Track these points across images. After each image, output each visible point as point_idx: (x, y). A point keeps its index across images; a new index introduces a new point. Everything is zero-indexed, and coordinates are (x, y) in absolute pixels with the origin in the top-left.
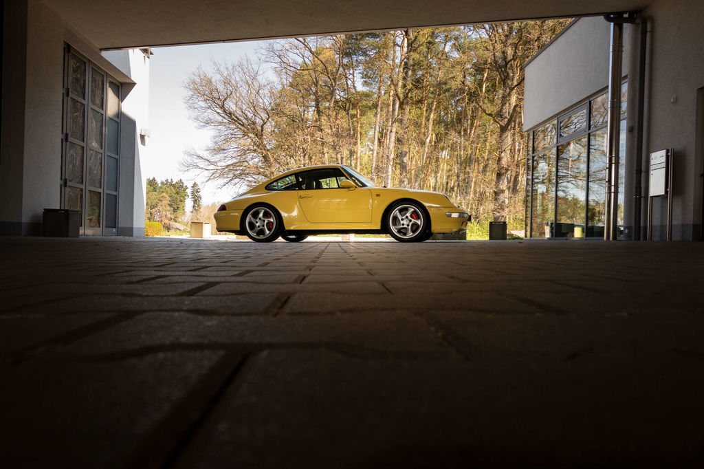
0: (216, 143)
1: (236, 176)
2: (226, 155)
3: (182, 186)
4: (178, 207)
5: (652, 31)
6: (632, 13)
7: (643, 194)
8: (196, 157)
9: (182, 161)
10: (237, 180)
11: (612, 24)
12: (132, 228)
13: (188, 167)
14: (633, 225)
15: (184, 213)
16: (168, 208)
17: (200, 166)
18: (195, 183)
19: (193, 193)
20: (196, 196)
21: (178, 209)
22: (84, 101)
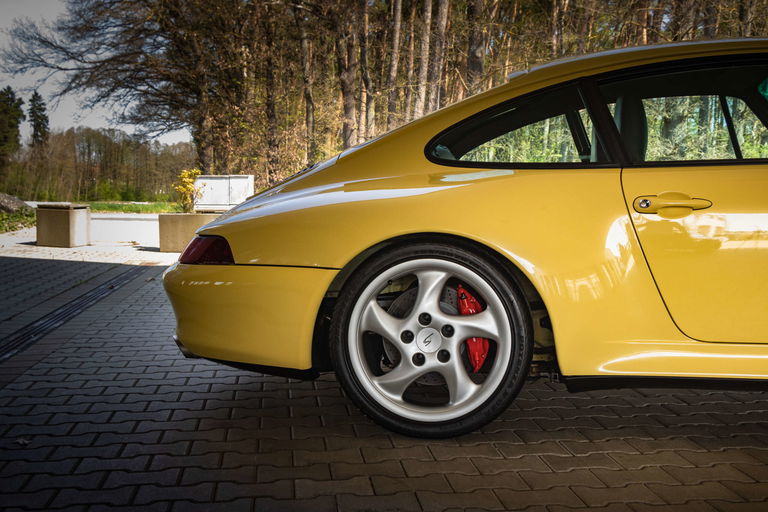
0: (79, 14)
1: (118, 84)
2: (100, 39)
3: (13, 100)
4: (6, 137)
8: (37, 43)
9: (9, 49)
10: (121, 91)
13: (22, 62)
15: (18, 146)
17: (49, 61)
18: (36, 94)
19: (33, 112)
20: (39, 117)
21: (6, 141)
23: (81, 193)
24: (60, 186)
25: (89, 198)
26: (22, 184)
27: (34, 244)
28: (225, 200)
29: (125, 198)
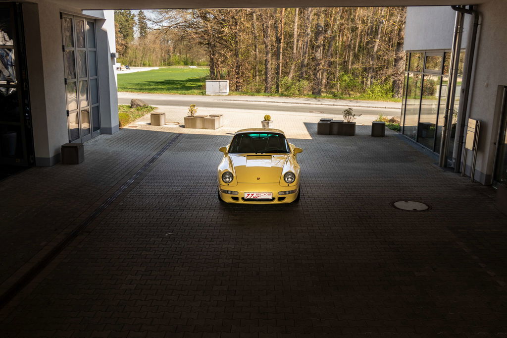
4: (128, 34)
5: (482, 25)
6: (471, 7)
7: (464, 141)
11: (457, 12)
14: (457, 158)
15: (133, 39)
19: (139, 20)
20: (143, 23)
21: (127, 36)
22: (73, 49)
23: (164, 61)
24: (154, 58)
25: (168, 64)
26: (136, 58)
27: (150, 124)
28: (218, 90)
29: (186, 64)
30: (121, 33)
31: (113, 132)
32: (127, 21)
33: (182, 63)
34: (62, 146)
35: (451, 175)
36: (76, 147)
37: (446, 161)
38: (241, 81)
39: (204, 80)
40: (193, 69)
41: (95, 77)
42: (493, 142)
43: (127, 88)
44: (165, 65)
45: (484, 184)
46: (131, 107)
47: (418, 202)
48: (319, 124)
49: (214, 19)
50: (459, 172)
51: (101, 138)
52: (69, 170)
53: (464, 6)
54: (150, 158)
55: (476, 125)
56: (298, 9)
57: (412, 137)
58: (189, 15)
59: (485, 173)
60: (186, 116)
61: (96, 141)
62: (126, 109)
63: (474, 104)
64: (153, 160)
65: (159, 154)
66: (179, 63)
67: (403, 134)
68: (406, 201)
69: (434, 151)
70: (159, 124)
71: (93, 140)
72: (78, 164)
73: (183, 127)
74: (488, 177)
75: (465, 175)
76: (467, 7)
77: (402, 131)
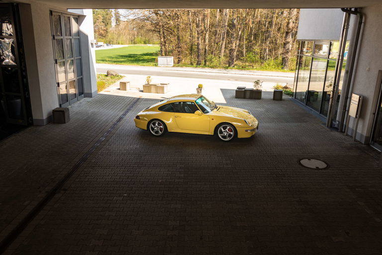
4: (108, 23)
5: (365, 23)
6: (356, 9)
7: (347, 109)
11: (345, 13)
12: (91, 93)
14: (340, 121)
15: (111, 26)
16: (102, 24)
20: (117, 16)
22: (62, 37)
23: (131, 41)
24: (125, 39)
26: (113, 39)
27: (119, 89)
28: (166, 63)
29: (145, 43)
30: (104, 22)
31: (93, 96)
32: (107, 14)
33: (143, 43)
34: (53, 110)
35: (336, 134)
36: (63, 111)
37: (332, 123)
38: (181, 57)
39: (157, 54)
40: (150, 46)
41: (80, 57)
42: (373, 112)
43: (106, 61)
44: (132, 44)
45: (363, 143)
46: (107, 76)
47: (318, 159)
48: (236, 91)
49: (163, 14)
50: (342, 132)
51: (84, 100)
52: (58, 129)
53: (351, 9)
54: (118, 117)
55: (359, 100)
56: (218, 10)
57: (302, 100)
58: (146, 12)
59: (365, 135)
60: (144, 84)
61: (81, 103)
62: (103, 77)
63: (356, 82)
64: (120, 119)
65: (125, 115)
66: (141, 42)
67: (295, 98)
68: (309, 160)
69: (320, 113)
70: (125, 89)
71: (78, 102)
72: (65, 123)
73: (142, 91)
74: (367, 138)
75: (347, 135)
76: (353, 10)
77: (294, 97)
